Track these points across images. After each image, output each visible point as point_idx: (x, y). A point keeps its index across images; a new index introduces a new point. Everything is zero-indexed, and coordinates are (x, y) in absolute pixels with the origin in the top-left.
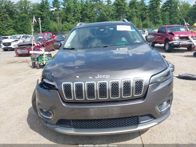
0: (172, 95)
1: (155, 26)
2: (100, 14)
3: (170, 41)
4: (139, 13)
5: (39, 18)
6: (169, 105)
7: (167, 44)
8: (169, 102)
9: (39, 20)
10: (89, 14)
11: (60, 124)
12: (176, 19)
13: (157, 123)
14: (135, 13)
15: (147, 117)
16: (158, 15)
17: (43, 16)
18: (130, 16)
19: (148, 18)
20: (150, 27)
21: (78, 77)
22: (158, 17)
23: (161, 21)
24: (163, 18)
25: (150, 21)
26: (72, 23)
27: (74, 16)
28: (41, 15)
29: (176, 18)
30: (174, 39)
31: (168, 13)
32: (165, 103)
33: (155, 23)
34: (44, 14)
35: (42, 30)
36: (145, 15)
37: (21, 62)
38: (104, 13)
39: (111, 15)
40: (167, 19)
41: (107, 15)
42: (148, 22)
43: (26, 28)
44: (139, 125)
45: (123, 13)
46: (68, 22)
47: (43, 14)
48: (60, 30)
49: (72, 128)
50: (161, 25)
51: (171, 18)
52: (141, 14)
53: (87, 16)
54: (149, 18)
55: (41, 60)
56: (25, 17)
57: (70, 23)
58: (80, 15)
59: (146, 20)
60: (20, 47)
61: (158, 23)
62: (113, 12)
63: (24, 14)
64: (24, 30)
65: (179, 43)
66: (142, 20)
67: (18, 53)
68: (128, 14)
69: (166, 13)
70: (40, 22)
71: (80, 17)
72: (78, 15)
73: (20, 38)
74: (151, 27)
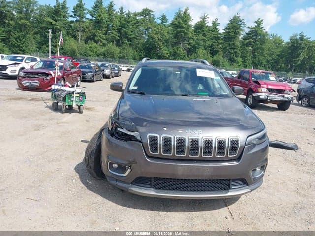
0: (266, 160)
1: (230, 65)
2: (148, 36)
3: (254, 93)
4: (209, 43)
5: (50, 31)
6: (263, 172)
7: (251, 96)
8: (263, 168)
9: (49, 33)
10: (131, 35)
11: (136, 183)
12: (261, 59)
13: (250, 190)
14: (201, 42)
15: (240, 182)
16: (235, 50)
17: (56, 28)
18: (194, 45)
19: (220, 52)
20: (223, 66)
21: (165, 129)
22: (236, 52)
23: (240, 59)
24: (244, 54)
25: (223, 57)
26: (101, 44)
27: (106, 34)
28: (53, 24)
29: (261, 57)
30: (260, 91)
31: (250, 48)
32: (258, 169)
33: (232, 61)
34: (58, 25)
35: (51, 49)
36: (216, 47)
37: (30, 100)
38: (155, 36)
39: (165, 40)
40: (249, 58)
41: (159, 39)
42: (220, 57)
43: (24, 42)
44: (230, 190)
45: (184, 39)
46: (96, 42)
47: (55, 25)
48: (81, 54)
49: (152, 189)
50: (239, 64)
51: (254, 56)
52: (212, 45)
53: (127, 37)
54: (222, 52)
55: (69, 101)
56: (24, 25)
57: (98, 44)
58: (116, 33)
59: (217, 55)
60: (27, 76)
61: (234, 61)
62: (167, 37)
63: (23, 21)
64: (21, 45)
65: (266, 97)
66: (211, 54)
67: (22, 85)
68: (192, 42)
69: (247, 48)
70: (50, 37)
71: (116, 37)
72: (113, 34)
73: (21, 61)
74: (225, 66)
